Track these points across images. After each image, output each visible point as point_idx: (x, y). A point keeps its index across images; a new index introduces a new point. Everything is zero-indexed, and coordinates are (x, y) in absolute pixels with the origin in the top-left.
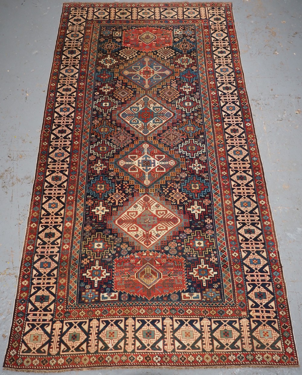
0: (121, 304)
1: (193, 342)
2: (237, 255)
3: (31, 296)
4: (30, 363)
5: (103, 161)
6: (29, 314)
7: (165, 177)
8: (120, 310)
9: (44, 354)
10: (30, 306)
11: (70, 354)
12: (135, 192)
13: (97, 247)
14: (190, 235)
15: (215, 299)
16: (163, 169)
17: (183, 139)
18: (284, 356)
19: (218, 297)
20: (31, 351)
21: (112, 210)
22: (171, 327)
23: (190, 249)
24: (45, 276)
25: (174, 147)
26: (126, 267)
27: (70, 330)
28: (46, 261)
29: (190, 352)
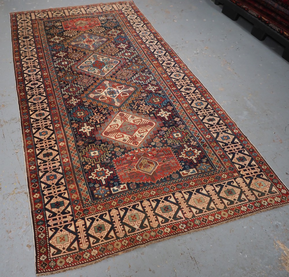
0: (132, 192)
1: (206, 205)
2: (210, 136)
3: (46, 205)
4: (63, 263)
5: (76, 97)
6: (49, 220)
7: (130, 98)
8: (133, 197)
9: (75, 251)
10: (48, 214)
11: (101, 244)
12: (110, 112)
13: (94, 155)
14: (167, 131)
15: (208, 170)
16: (126, 94)
17: (134, 74)
18: (283, 196)
19: (210, 168)
20: (61, 251)
21: (96, 127)
22: (183, 199)
23: (172, 140)
24: (54, 186)
25: (129, 79)
26: (124, 164)
27: (94, 224)
28: (51, 174)
29: (208, 214)
